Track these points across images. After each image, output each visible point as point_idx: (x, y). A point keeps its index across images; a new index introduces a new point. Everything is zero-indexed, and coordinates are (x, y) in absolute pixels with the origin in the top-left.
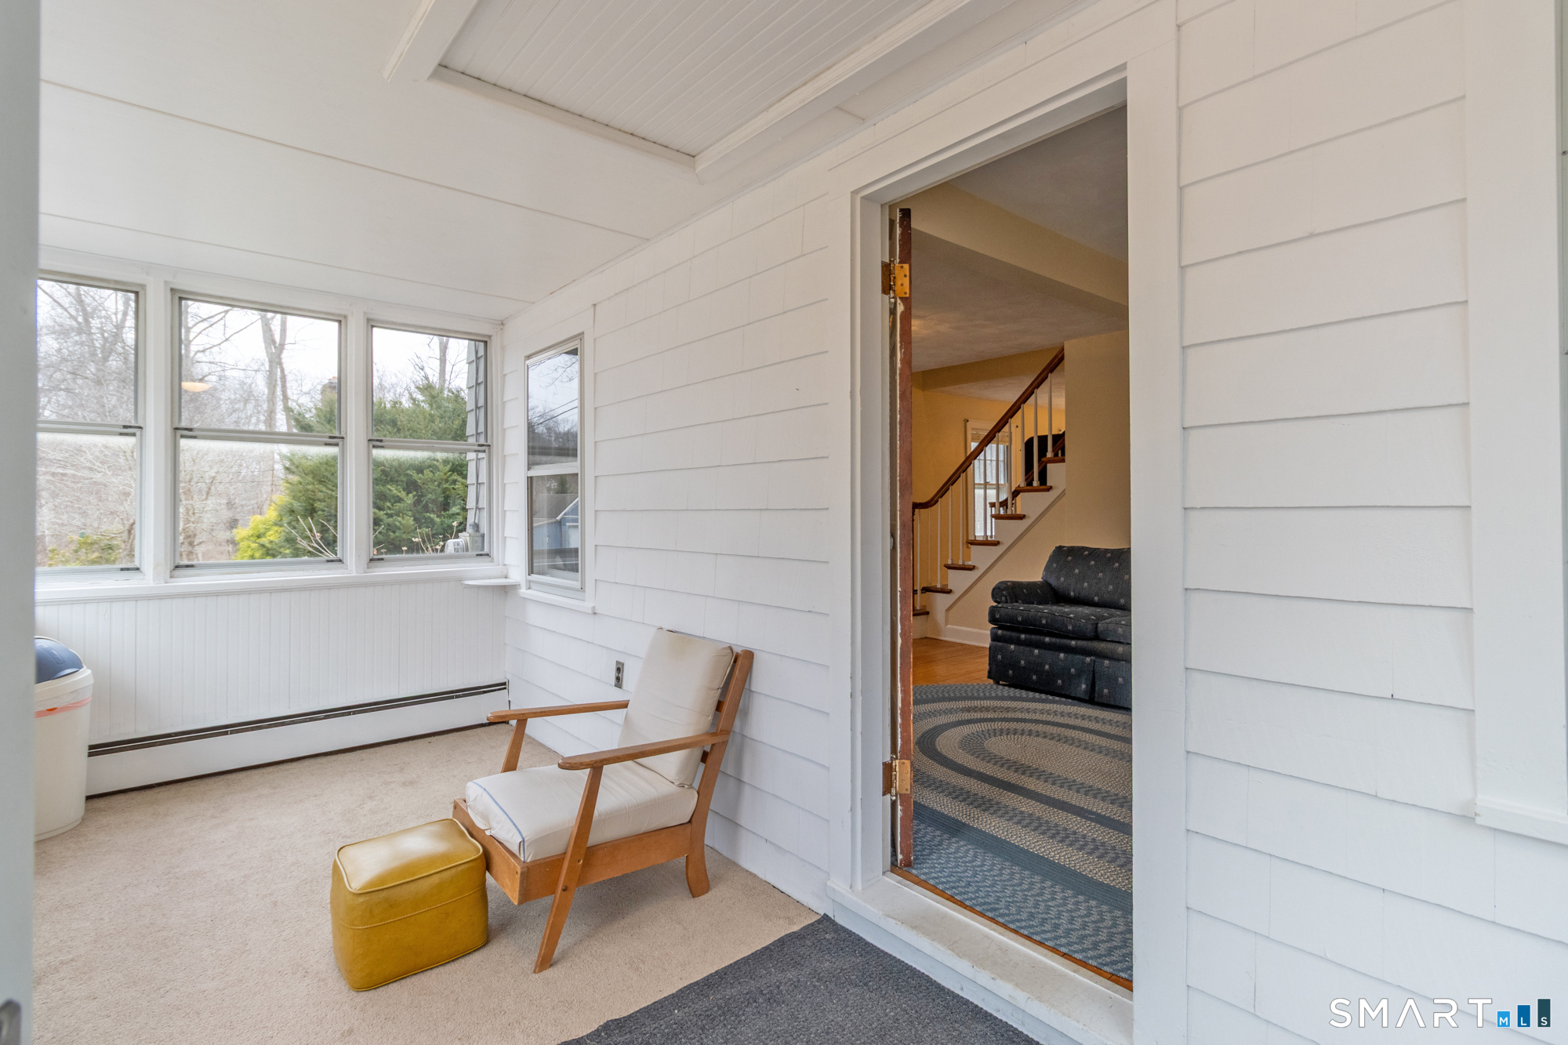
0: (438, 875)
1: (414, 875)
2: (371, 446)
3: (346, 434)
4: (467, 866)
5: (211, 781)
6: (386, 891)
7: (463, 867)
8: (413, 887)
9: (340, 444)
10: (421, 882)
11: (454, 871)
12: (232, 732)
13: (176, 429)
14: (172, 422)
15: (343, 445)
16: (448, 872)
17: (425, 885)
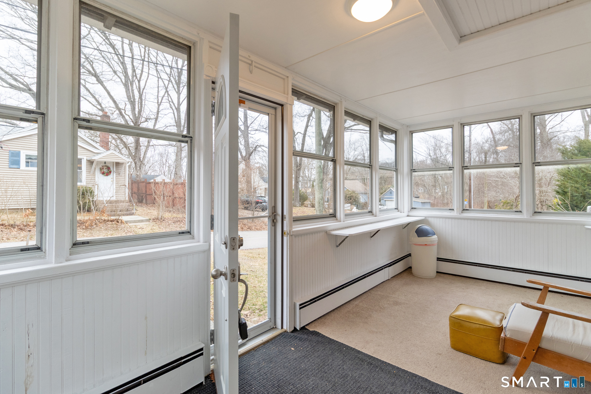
0: (478, 325)
1: (470, 320)
2: (534, 165)
3: (522, 162)
4: (490, 328)
5: (471, 279)
6: (459, 320)
7: (489, 327)
8: (469, 324)
9: (520, 166)
10: (472, 324)
11: (485, 327)
12: (479, 266)
13: (463, 167)
14: (462, 165)
15: (521, 166)
16: (483, 326)
17: (474, 326)
